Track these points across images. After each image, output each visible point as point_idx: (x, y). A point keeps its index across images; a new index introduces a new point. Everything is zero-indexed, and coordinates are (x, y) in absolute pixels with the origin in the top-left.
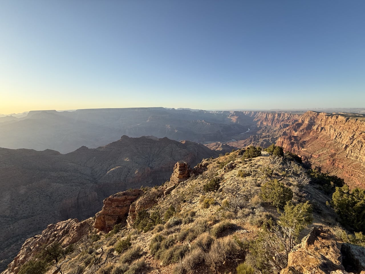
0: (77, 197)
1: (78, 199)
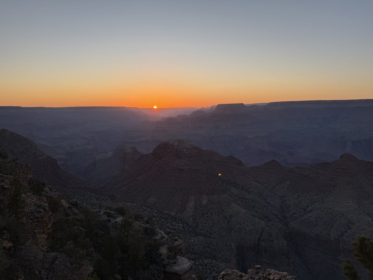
0: (258, 236)
1: (259, 239)
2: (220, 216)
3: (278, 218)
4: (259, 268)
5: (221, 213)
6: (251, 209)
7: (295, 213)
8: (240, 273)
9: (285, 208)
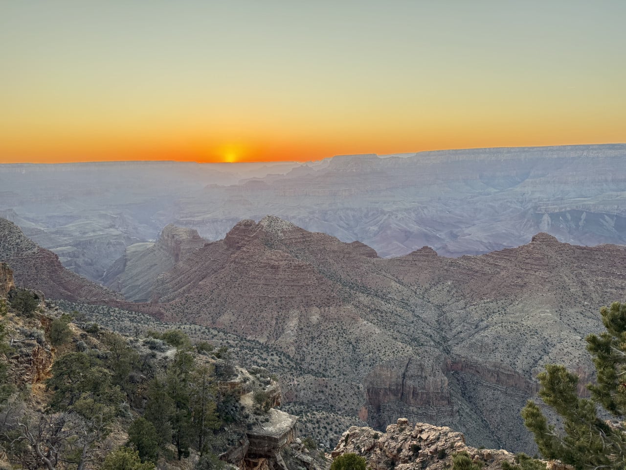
0: (403, 370)
1: (404, 376)
2: (341, 341)
3: (434, 341)
4: (405, 422)
5: (342, 335)
6: (390, 327)
7: (461, 332)
8: (373, 432)
9: (444, 323)
